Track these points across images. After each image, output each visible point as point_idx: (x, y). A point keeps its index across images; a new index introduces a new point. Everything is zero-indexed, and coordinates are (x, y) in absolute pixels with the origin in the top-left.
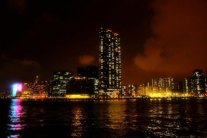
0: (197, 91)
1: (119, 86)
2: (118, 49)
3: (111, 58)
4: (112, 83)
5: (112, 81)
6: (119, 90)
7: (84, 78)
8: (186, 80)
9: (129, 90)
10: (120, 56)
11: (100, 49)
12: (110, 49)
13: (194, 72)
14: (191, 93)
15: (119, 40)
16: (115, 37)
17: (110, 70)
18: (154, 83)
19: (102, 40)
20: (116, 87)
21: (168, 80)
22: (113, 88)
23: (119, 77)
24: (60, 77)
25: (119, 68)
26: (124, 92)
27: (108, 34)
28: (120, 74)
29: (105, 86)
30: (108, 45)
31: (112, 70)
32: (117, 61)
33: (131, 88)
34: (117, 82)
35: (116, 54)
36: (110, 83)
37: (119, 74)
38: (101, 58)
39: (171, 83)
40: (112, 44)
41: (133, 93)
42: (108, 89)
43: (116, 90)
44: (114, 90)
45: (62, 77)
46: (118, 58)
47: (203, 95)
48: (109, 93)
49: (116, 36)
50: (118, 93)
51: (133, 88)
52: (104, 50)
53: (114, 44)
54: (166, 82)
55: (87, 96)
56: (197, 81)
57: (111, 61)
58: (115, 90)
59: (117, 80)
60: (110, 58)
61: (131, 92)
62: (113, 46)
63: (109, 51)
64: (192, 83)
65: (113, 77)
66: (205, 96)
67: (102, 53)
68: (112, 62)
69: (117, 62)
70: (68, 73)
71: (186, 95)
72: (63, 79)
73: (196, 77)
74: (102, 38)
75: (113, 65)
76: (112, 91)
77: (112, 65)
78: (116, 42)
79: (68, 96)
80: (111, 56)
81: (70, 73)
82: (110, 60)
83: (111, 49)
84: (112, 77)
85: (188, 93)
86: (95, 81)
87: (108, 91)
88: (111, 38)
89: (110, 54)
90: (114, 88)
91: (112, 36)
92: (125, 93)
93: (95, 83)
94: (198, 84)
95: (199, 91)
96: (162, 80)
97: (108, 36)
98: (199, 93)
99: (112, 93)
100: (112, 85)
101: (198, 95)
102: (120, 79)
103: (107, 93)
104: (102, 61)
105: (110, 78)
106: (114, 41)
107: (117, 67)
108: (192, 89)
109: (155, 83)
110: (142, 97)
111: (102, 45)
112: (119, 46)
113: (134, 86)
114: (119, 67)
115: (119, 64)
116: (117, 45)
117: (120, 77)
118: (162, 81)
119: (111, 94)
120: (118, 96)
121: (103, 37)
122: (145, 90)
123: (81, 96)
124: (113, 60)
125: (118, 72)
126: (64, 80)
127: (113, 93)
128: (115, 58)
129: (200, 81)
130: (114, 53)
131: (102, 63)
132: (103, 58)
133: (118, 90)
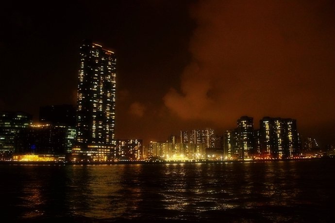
0: (243, 150)
1: (110, 141)
2: (112, 78)
3: (98, 92)
4: (97, 135)
5: (97, 132)
6: (109, 147)
7: (47, 125)
8: (229, 134)
9: (130, 148)
10: (114, 90)
11: (80, 76)
12: (96, 77)
13: (239, 121)
14: (234, 155)
15: (114, 62)
16: (106, 56)
17: (94, 114)
18: (183, 137)
19: (83, 61)
20: (105, 142)
21: (205, 133)
22: (98, 145)
23: (110, 126)
24: (6, 123)
25: (111, 111)
26: (121, 152)
27: (95, 51)
28: (113, 120)
29: (84, 141)
30: (94, 70)
31: (98, 113)
32: (109, 98)
33: (134, 145)
34: (107, 134)
35: (108, 86)
36: (94, 135)
37: (111, 120)
38: (80, 92)
39: (210, 138)
40: (102, 68)
41: (137, 153)
42: (89, 147)
43: (104, 149)
44: (100, 147)
45: (9, 123)
46: (111, 92)
47: (250, 158)
48: (91, 152)
49: (110, 55)
50: (107, 153)
51: (137, 144)
52: (85, 77)
53: (104, 69)
54: (203, 137)
55: (51, 157)
56: (243, 134)
57: (98, 97)
58: (103, 147)
59: (107, 131)
60: (95, 92)
61: (134, 151)
62: (102, 71)
63: (96, 80)
64: (236, 139)
65: (100, 125)
66: (254, 159)
67: (82, 82)
68: (100, 99)
69: (109, 100)
70: (20, 116)
71: (228, 157)
72: (10, 126)
73: (242, 129)
74: (83, 57)
75: (101, 104)
76: (95, 149)
77: (98, 104)
78: (109, 66)
79: (16, 158)
80: (98, 88)
81: (25, 116)
82: (95, 95)
83: (99, 77)
84: (97, 125)
85: (231, 154)
86: (70, 131)
87: (89, 149)
88: (99, 59)
89: (96, 85)
90: (101, 145)
91: (102, 54)
92: (123, 153)
93: (70, 134)
94: (245, 140)
95: (246, 151)
96: (196, 133)
97: (95, 54)
98: (246, 154)
99: (96, 152)
100: (97, 139)
101: (243, 158)
102: (112, 128)
103: (88, 152)
104: (81, 97)
105: (94, 127)
106: (105, 64)
107: (108, 109)
108: (237, 147)
109: (186, 137)
110: (151, 161)
111: (82, 69)
112: (113, 72)
113: (138, 141)
114: (111, 108)
115: (112, 103)
116: (110, 70)
117: (113, 125)
118: (196, 135)
119: (94, 154)
120: (109, 158)
121: (84, 55)
122: (161, 148)
123: (40, 156)
124: (101, 95)
125: (110, 116)
126: (12, 128)
127: (98, 153)
128: (106, 93)
129: (248, 135)
130: (103, 83)
131: (81, 101)
132: (83, 92)
133: (107, 149)
